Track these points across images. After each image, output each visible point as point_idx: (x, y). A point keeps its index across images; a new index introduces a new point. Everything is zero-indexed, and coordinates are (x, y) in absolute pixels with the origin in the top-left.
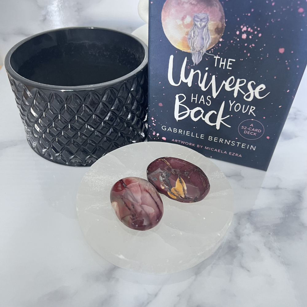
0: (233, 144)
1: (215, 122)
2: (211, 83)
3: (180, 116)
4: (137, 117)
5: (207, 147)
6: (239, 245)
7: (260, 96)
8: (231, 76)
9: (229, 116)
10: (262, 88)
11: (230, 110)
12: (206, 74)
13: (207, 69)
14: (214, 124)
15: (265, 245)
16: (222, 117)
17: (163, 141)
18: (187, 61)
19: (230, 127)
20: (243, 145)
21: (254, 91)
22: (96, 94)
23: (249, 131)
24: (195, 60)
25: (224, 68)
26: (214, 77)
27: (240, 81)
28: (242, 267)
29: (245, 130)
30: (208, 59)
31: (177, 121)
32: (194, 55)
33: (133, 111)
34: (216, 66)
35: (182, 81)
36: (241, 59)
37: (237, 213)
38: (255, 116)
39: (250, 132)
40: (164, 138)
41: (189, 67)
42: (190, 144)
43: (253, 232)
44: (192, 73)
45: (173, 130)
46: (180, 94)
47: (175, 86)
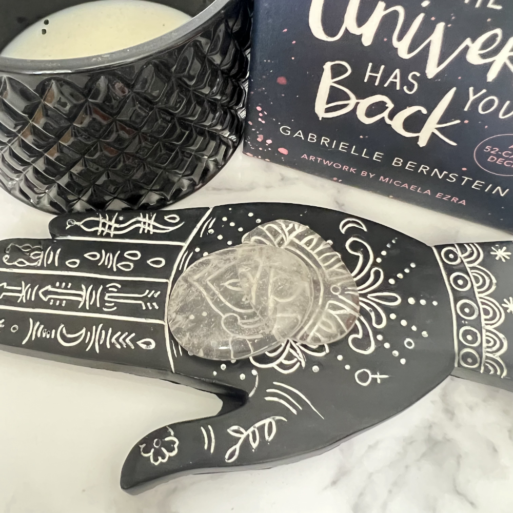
2: (430, 43)
5: (384, 179)
11: (466, 109)
13: (426, 4)
14: (415, 135)
16: (440, 123)
20: (476, 184)
35: (346, 29)
44: (380, 11)
46: (337, 62)
47: (327, 41)
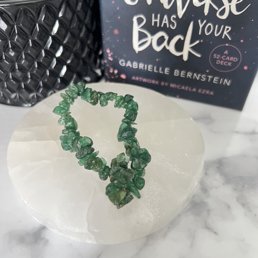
0: (204, 79)
1: (182, 51)
3: (140, 46)
4: (89, 47)
5: (172, 85)
7: (238, 10)
9: (197, 42)
14: (181, 54)
16: (190, 44)
19: (199, 56)
20: (214, 80)
21: (230, 4)
23: (223, 60)
29: (218, 59)
31: (137, 52)
33: (83, 40)
38: (230, 39)
39: (224, 62)
40: (123, 76)
42: (153, 82)
45: (132, 66)
46: (138, 16)
47: (132, 5)
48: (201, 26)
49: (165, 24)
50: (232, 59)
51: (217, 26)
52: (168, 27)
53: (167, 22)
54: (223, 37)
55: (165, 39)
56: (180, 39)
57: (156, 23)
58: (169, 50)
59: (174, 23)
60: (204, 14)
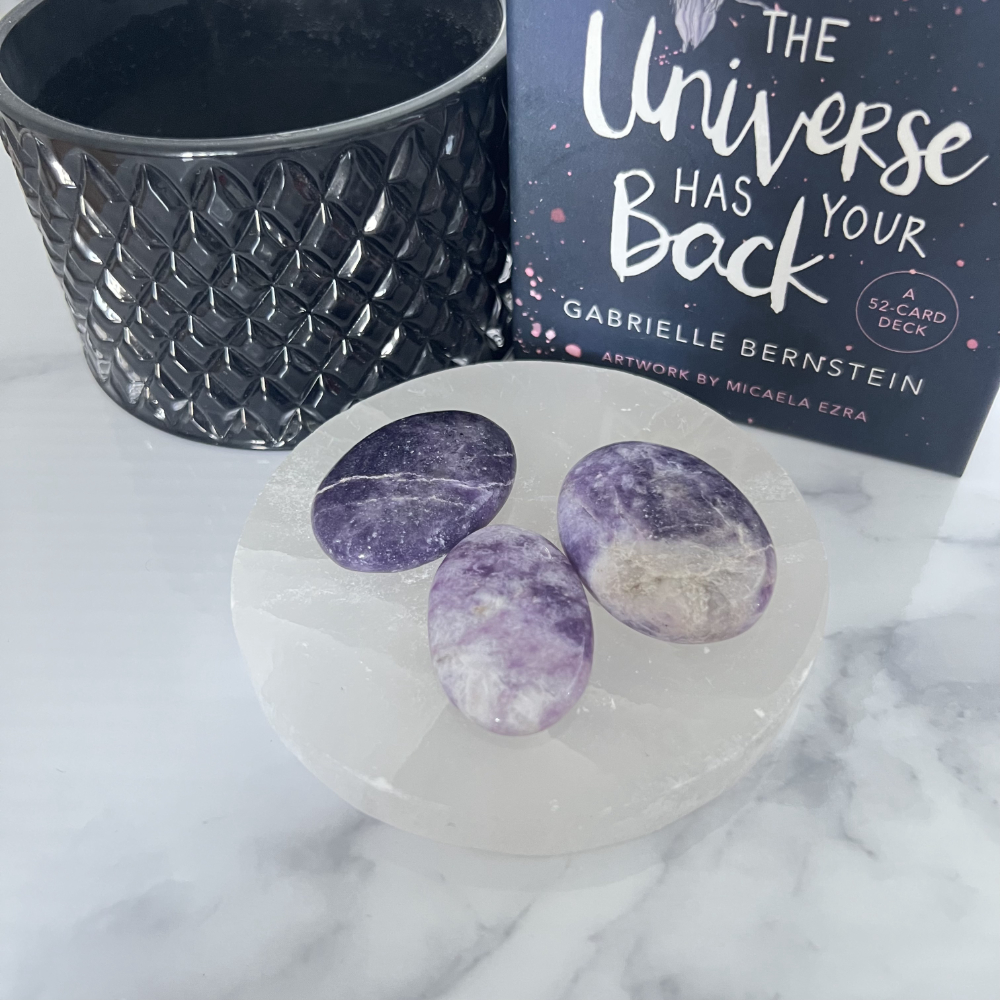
0: (836, 371)
1: (767, 282)
2: (753, 124)
3: (632, 261)
4: (472, 265)
5: (734, 385)
6: (839, 755)
7: (948, 172)
8: (830, 94)
9: (820, 258)
10: (954, 140)
11: (826, 234)
12: (732, 86)
13: (735, 64)
14: (764, 291)
15: (940, 759)
16: (795, 263)
17: (571, 359)
18: (656, 33)
19: (823, 300)
20: (872, 375)
21: (923, 153)
22: (303, 169)
23: (899, 317)
24: (689, 30)
25: (802, 59)
26: (762, 97)
27: (868, 113)
28: (847, 837)
29: (883, 314)
30: (738, 20)
31: (622, 280)
32: (683, 5)
33: (454, 242)
34: (769, 50)
35: (637, 117)
36: (875, 16)
37: (840, 633)
38: (923, 256)
39: (903, 324)
40: (573, 349)
41: (663, 59)
42: (672, 370)
43: (897, 707)
44: (677, 81)
45: (605, 319)
46: (632, 173)
47: (613, 139)
48: (830, 212)
49: (716, 201)
50: (927, 314)
51: (881, 214)
52: (725, 209)
53: (721, 194)
54: (900, 249)
55: (715, 245)
56: (762, 246)
57: (686, 195)
58: (725, 278)
59: (745, 199)
60: (841, 175)
